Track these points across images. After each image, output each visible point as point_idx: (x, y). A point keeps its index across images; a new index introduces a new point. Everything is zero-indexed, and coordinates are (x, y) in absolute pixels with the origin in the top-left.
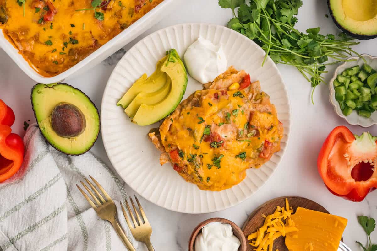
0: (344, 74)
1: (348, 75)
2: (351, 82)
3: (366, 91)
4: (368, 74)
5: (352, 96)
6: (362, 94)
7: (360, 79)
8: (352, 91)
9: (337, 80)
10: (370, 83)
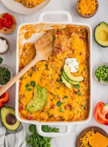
0: (98, 69)
1: (99, 69)
2: (101, 71)
3: (106, 74)
4: (106, 68)
5: (101, 76)
6: (104, 75)
7: (103, 70)
8: (101, 74)
9: (96, 71)
10: (107, 71)
